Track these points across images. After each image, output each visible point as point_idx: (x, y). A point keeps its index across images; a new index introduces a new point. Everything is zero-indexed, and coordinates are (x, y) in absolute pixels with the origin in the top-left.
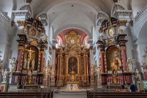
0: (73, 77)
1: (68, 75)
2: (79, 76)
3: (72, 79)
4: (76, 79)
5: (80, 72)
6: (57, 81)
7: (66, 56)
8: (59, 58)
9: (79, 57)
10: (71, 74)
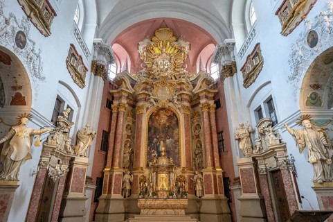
0: (163, 182)
1: (147, 172)
2: (186, 176)
3: (159, 188)
4: (175, 190)
5: (188, 161)
6: (104, 195)
7: (140, 104)
8: (115, 111)
9: (184, 107)
10: (157, 169)
